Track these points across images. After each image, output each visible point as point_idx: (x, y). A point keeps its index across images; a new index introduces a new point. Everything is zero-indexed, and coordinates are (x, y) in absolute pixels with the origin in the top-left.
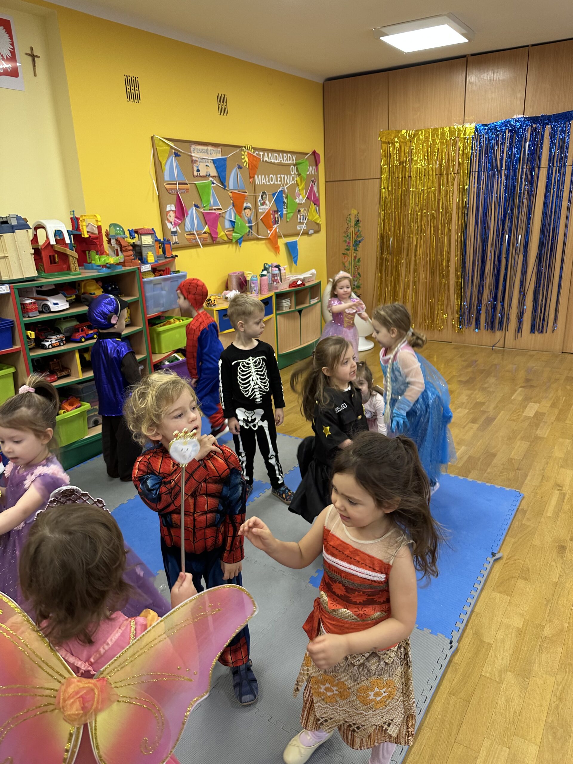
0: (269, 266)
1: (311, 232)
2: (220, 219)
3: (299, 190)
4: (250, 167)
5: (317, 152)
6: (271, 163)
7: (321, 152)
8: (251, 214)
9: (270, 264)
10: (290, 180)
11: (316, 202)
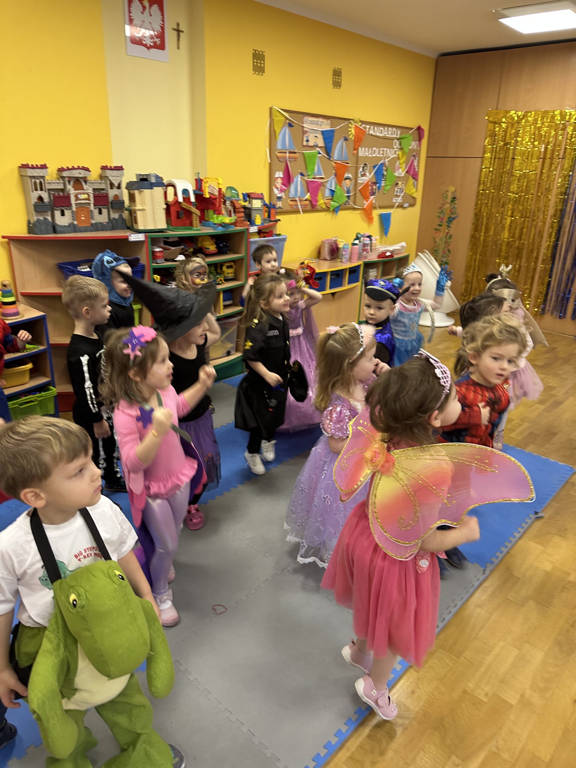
0: (362, 236)
1: (406, 205)
2: (322, 188)
3: (400, 164)
4: (356, 140)
5: (423, 127)
6: (376, 136)
7: (426, 127)
8: (351, 184)
9: (362, 234)
10: (391, 154)
11: (415, 177)
